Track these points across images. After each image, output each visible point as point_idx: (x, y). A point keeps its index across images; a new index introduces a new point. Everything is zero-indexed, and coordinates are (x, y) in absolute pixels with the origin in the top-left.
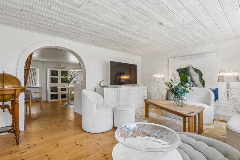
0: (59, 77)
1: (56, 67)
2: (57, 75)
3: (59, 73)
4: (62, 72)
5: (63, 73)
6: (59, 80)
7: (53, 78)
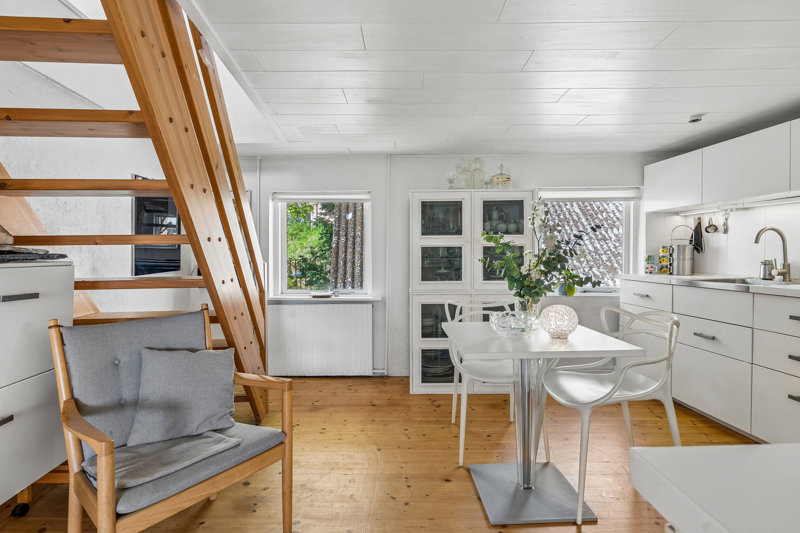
0: (472, 241)
1: (451, 181)
2: (459, 232)
3: (472, 217)
4: (489, 207)
5: (495, 215)
6: (472, 264)
7: (436, 249)
